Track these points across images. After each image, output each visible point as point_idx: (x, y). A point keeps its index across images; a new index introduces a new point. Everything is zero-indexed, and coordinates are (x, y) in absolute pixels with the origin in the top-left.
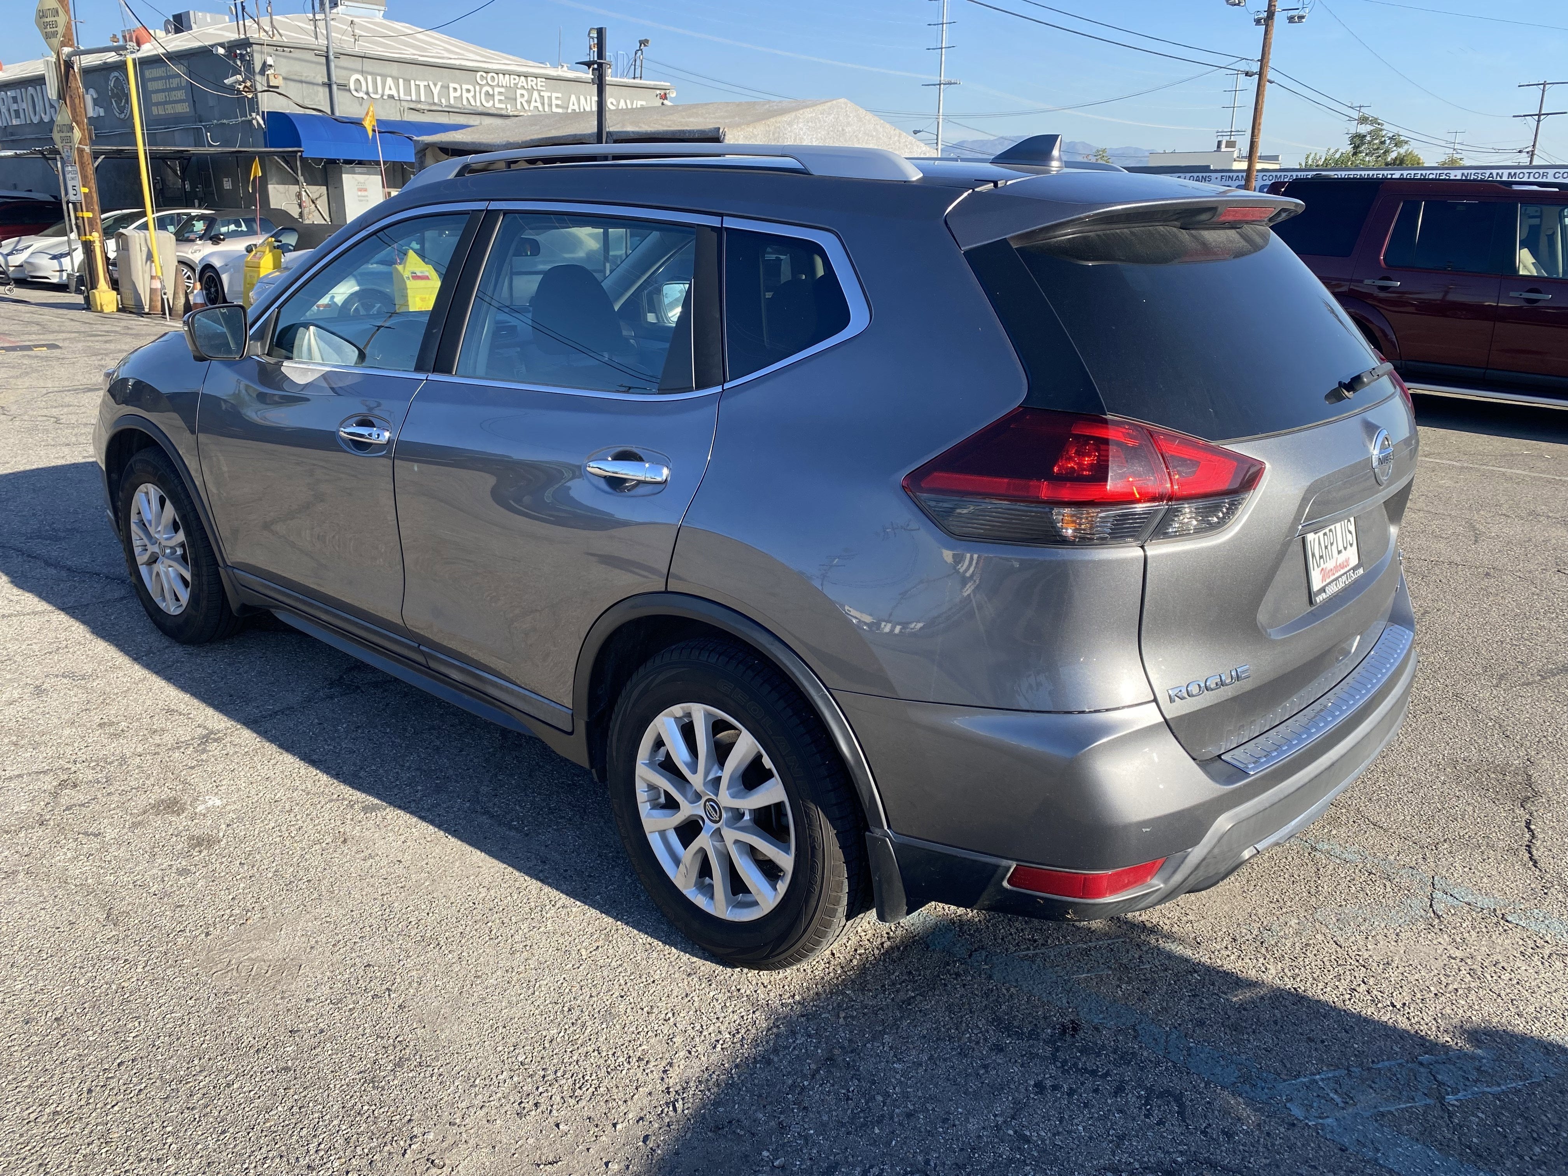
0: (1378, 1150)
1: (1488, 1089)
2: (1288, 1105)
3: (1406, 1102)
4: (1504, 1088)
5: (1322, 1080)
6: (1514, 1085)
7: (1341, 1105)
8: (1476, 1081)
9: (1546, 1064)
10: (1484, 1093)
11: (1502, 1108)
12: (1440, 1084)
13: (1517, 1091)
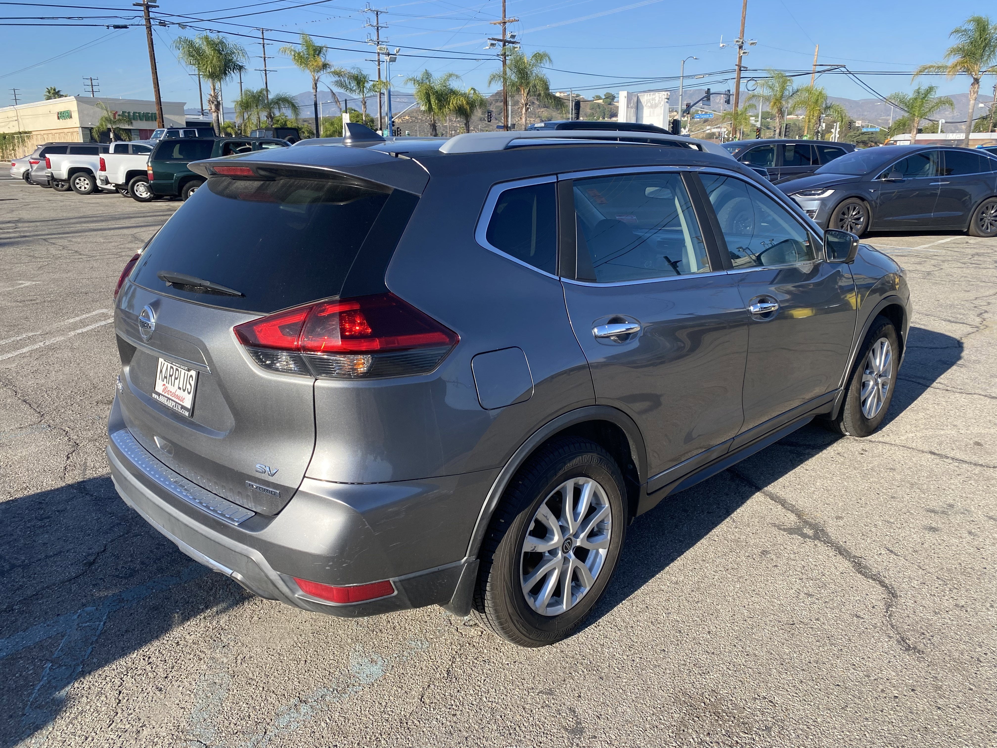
0: (48, 626)
1: (41, 683)
2: (95, 608)
3: (62, 647)
4: (36, 691)
5: (99, 624)
6: (33, 696)
7: (80, 625)
8: (49, 682)
9: (32, 721)
10: (40, 681)
11: (27, 684)
12: (60, 666)
13: (30, 695)
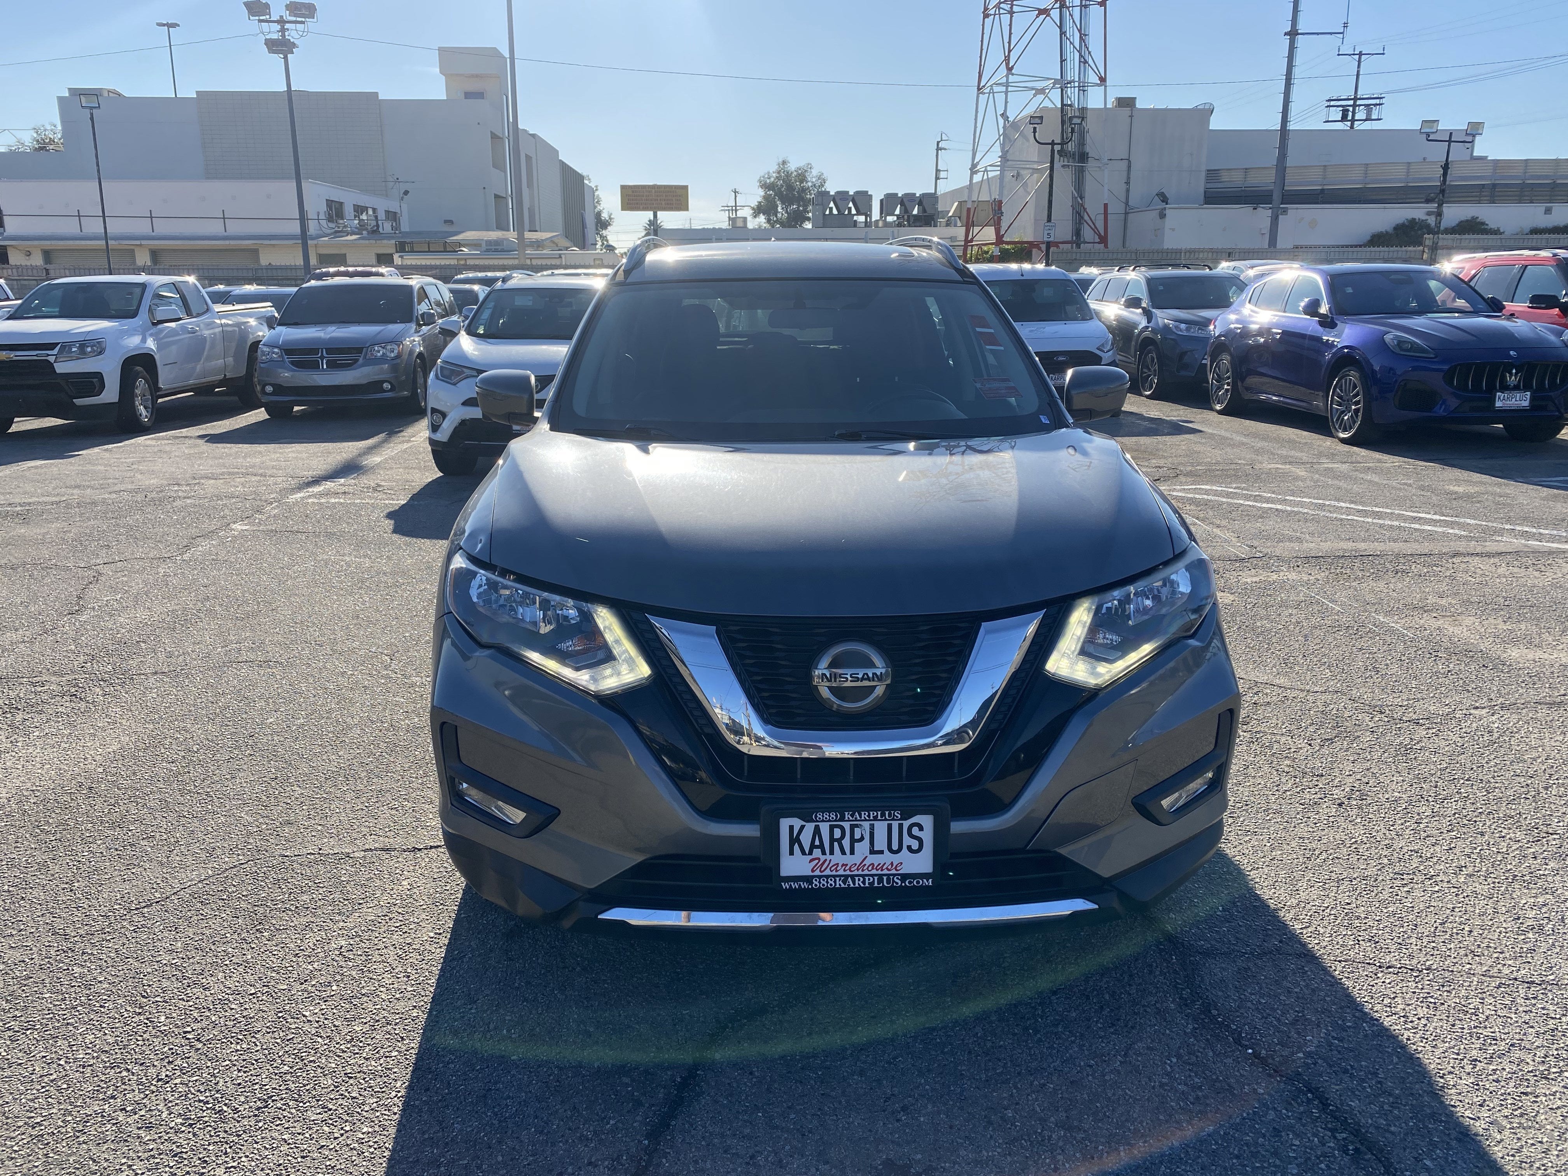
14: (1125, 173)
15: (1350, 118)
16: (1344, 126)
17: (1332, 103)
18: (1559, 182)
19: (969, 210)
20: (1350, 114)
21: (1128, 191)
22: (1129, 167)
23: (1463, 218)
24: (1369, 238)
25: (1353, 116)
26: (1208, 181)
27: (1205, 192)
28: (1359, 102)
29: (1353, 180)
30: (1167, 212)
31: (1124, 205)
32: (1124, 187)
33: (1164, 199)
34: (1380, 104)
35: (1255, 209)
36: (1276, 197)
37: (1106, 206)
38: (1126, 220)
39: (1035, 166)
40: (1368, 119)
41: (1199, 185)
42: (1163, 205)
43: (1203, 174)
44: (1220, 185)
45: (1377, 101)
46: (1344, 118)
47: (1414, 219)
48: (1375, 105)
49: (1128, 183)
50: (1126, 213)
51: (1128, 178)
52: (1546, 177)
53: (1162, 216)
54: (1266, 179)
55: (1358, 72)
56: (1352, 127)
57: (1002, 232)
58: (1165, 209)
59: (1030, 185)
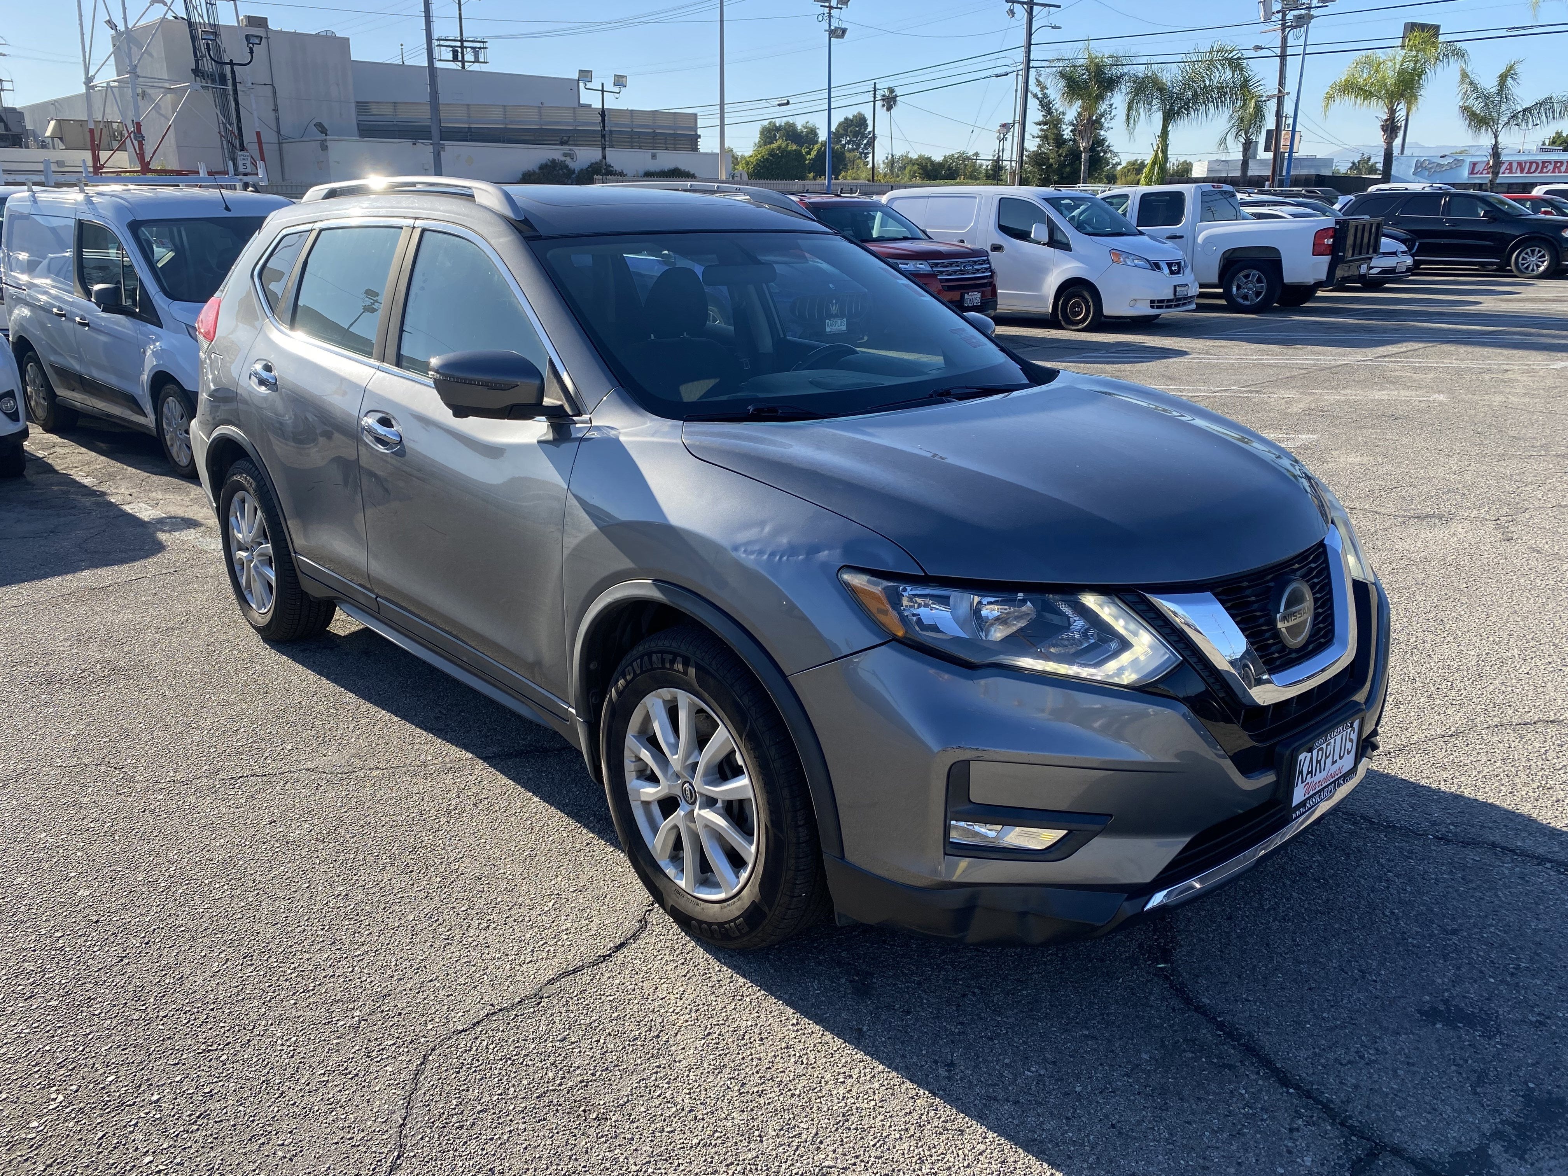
14: (271, 100)
15: (460, 58)
16: (457, 66)
17: (442, 43)
18: (657, 131)
19: (91, 131)
20: (460, 55)
21: (277, 119)
22: (275, 93)
23: (593, 161)
24: (521, 176)
25: (463, 57)
26: (359, 114)
27: (358, 124)
28: (465, 44)
29: (493, 120)
30: (328, 143)
31: (275, 134)
32: (272, 115)
33: (323, 131)
34: (484, 48)
35: (414, 144)
36: (435, 133)
37: (258, 134)
38: (280, 150)
39: (167, 85)
40: (477, 61)
41: (351, 117)
42: (323, 136)
43: (353, 105)
44: (372, 118)
45: (481, 45)
46: (455, 58)
47: (554, 160)
48: (480, 48)
49: (276, 110)
50: (280, 143)
51: (276, 105)
52: (647, 126)
53: (324, 148)
54: (422, 115)
55: (460, 14)
56: (463, 67)
57: (147, 159)
58: (326, 140)
59: (163, 106)
